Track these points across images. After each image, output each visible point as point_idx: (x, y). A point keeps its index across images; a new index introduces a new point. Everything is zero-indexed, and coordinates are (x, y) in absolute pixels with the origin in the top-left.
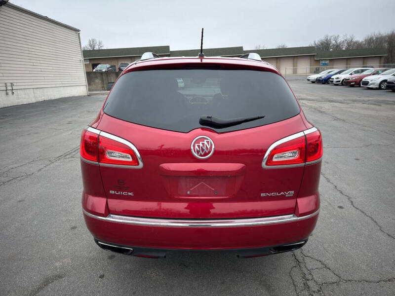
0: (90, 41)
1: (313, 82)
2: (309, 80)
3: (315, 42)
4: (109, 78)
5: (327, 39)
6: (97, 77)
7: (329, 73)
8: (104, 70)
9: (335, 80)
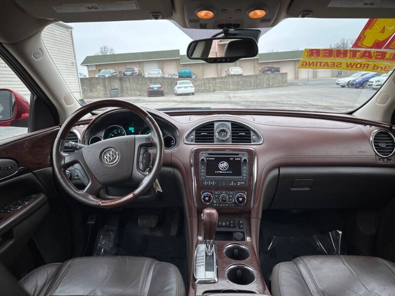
0: (102, 48)
1: (343, 87)
2: (338, 84)
3: (330, 46)
4: (112, 84)
5: (344, 43)
6: (99, 84)
7: (362, 75)
8: (107, 76)
9: (375, 83)
